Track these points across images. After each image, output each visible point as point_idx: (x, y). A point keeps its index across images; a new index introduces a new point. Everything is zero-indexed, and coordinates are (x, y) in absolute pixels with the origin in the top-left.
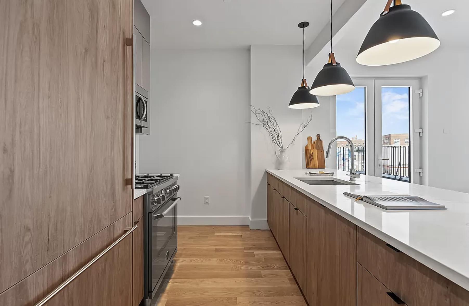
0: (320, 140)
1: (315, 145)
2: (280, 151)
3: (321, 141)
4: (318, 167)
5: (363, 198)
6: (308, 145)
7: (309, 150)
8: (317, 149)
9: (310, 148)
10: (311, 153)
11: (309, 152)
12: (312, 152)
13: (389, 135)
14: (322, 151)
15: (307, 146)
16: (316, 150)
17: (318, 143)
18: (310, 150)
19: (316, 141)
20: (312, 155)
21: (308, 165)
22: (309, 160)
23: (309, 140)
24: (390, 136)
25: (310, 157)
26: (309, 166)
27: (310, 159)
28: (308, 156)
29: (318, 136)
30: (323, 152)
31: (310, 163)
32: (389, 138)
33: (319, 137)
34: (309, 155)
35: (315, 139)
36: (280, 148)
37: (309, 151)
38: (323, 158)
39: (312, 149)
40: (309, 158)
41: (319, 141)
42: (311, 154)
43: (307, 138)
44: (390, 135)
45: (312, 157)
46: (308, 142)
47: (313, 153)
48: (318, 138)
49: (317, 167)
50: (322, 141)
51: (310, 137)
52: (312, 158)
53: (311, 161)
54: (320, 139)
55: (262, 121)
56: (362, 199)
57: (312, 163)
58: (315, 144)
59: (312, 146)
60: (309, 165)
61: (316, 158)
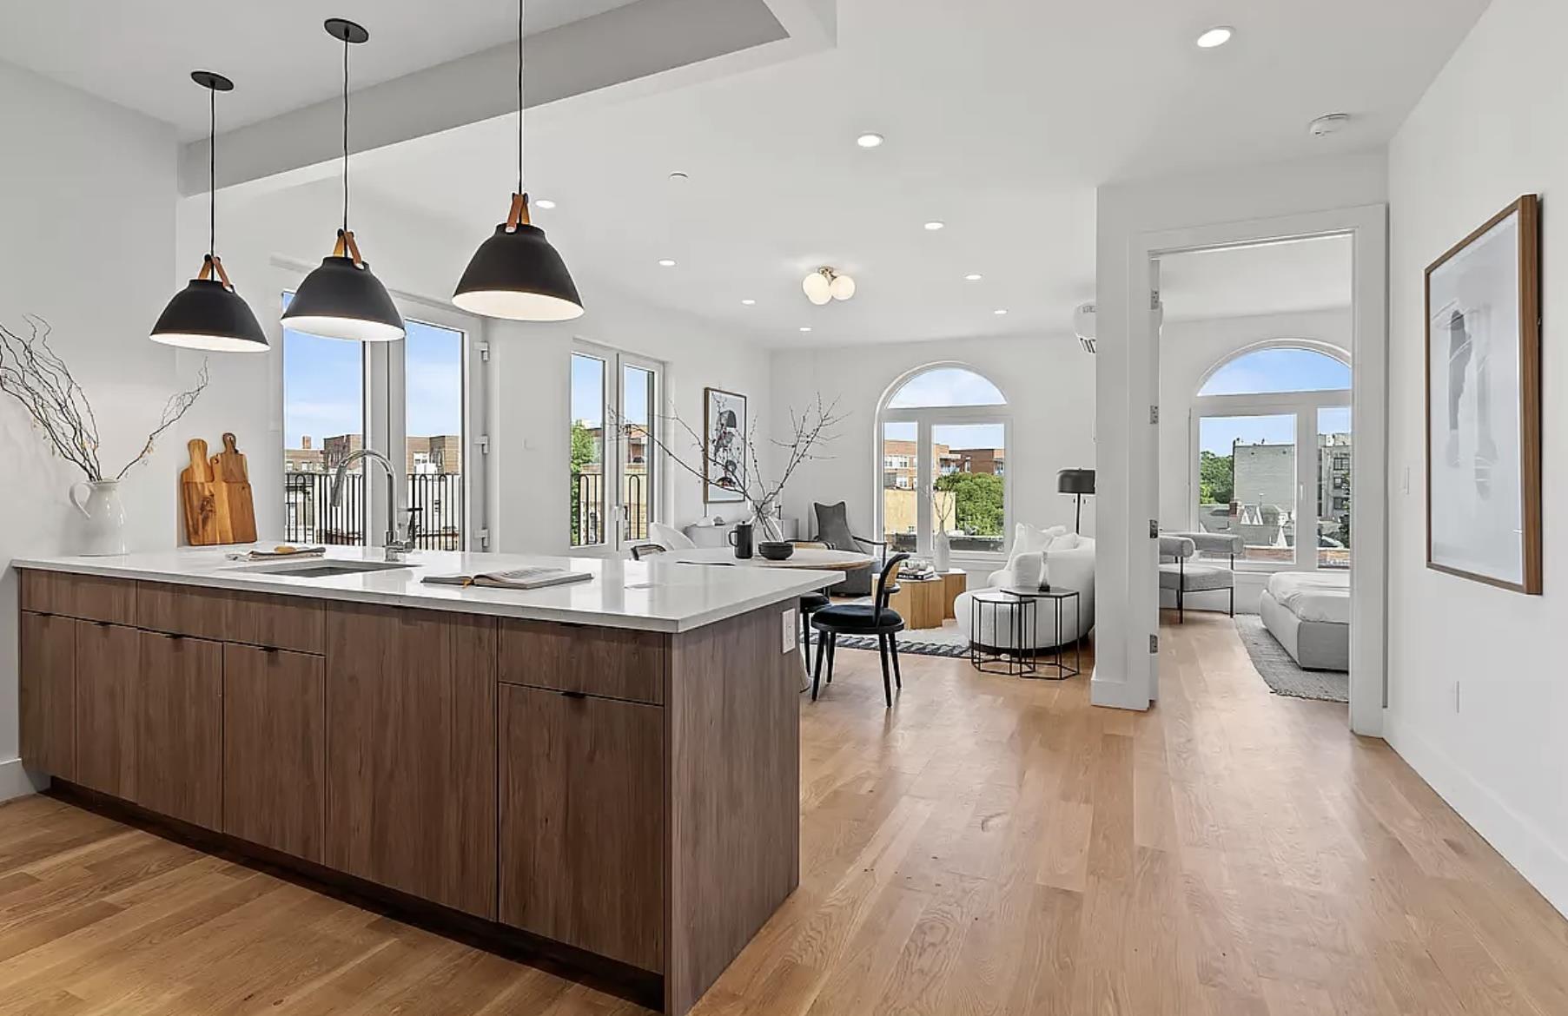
0: (236, 451)
1: (218, 469)
2: (91, 488)
3: (238, 456)
4: (234, 539)
5: (475, 581)
6: (191, 466)
7: (196, 483)
8: (225, 481)
9: (200, 476)
10: (207, 493)
11: (198, 493)
12: (210, 492)
13: (345, 438)
14: (243, 488)
15: (187, 470)
16: (224, 484)
17: (230, 464)
18: (202, 484)
19: (221, 454)
20: (208, 502)
21: (196, 532)
22: (200, 517)
23: (197, 450)
24: (349, 442)
25: (202, 508)
26: (201, 539)
27: (204, 512)
28: (196, 503)
29: (227, 438)
30: (247, 490)
31: (203, 528)
32: (344, 448)
33: (233, 443)
34: (199, 500)
35: (215, 447)
36: (91, 476)
37: (197, 487)
38: (250, 510)
39: (207, 482)
40: (200, 511)
41: (234, 456)
42: (205, 498)
43: (189, 445)
44: (348, 436)
45: (208, 508)
46: (192, 458)
47: (213, 495)
48: (229, 444)
49: (228, 539)
50: (241, 455)
51: (199, 440)
52: (211, 511)
53: (205, 520)
54: (237, 448)
56: (472, 583)
57: (209, 527)
58: (219, 464)
59: (209, 472)
60: (200, 533)
61: (223, 509)
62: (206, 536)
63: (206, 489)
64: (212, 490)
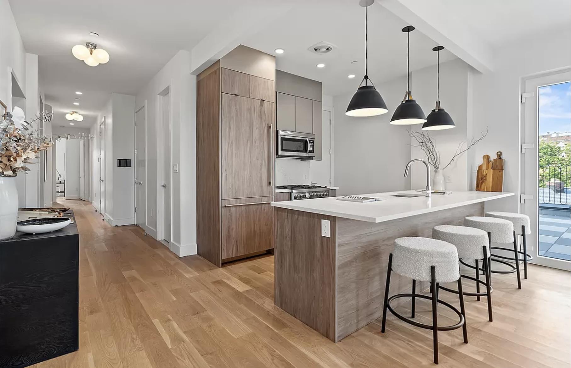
0: (501, 158)
3: (501, 160)
4: (492, 190)
6: (483, 164)
7: (482, 170)
9: (484, 168)
10: (485, 174)
11: (482, 173)
12: (486, 173)
14: (499, 172)
15: (481, 165)
16: (492, 170)
17: (498, 162)
18: (484, 170)
19: (495, 159)
20: (484, 177)
22: (481, 182)
23: (485, 159)
26: (479, 189)
27: (482, 180)
28: (480, 177)
29: (498, 154)
33: (500, 155)
34: (482, 176)
35: (493, 157)
38: (501, 180)
39: (486, 170)
40: (481, 180)
43: (484, 157)
45: (484, 178)
46: (484, 162)
47: (486, 174)
49: (489, 189)
51: (487, 155)
53: (482, 183)
55: (421, 142)
57: (483, 185)
59: (488, 166)
60: (479, 187)
61: (490, 179)
62: (481, 188)
63: (485, 172)
64: (487, 173)
